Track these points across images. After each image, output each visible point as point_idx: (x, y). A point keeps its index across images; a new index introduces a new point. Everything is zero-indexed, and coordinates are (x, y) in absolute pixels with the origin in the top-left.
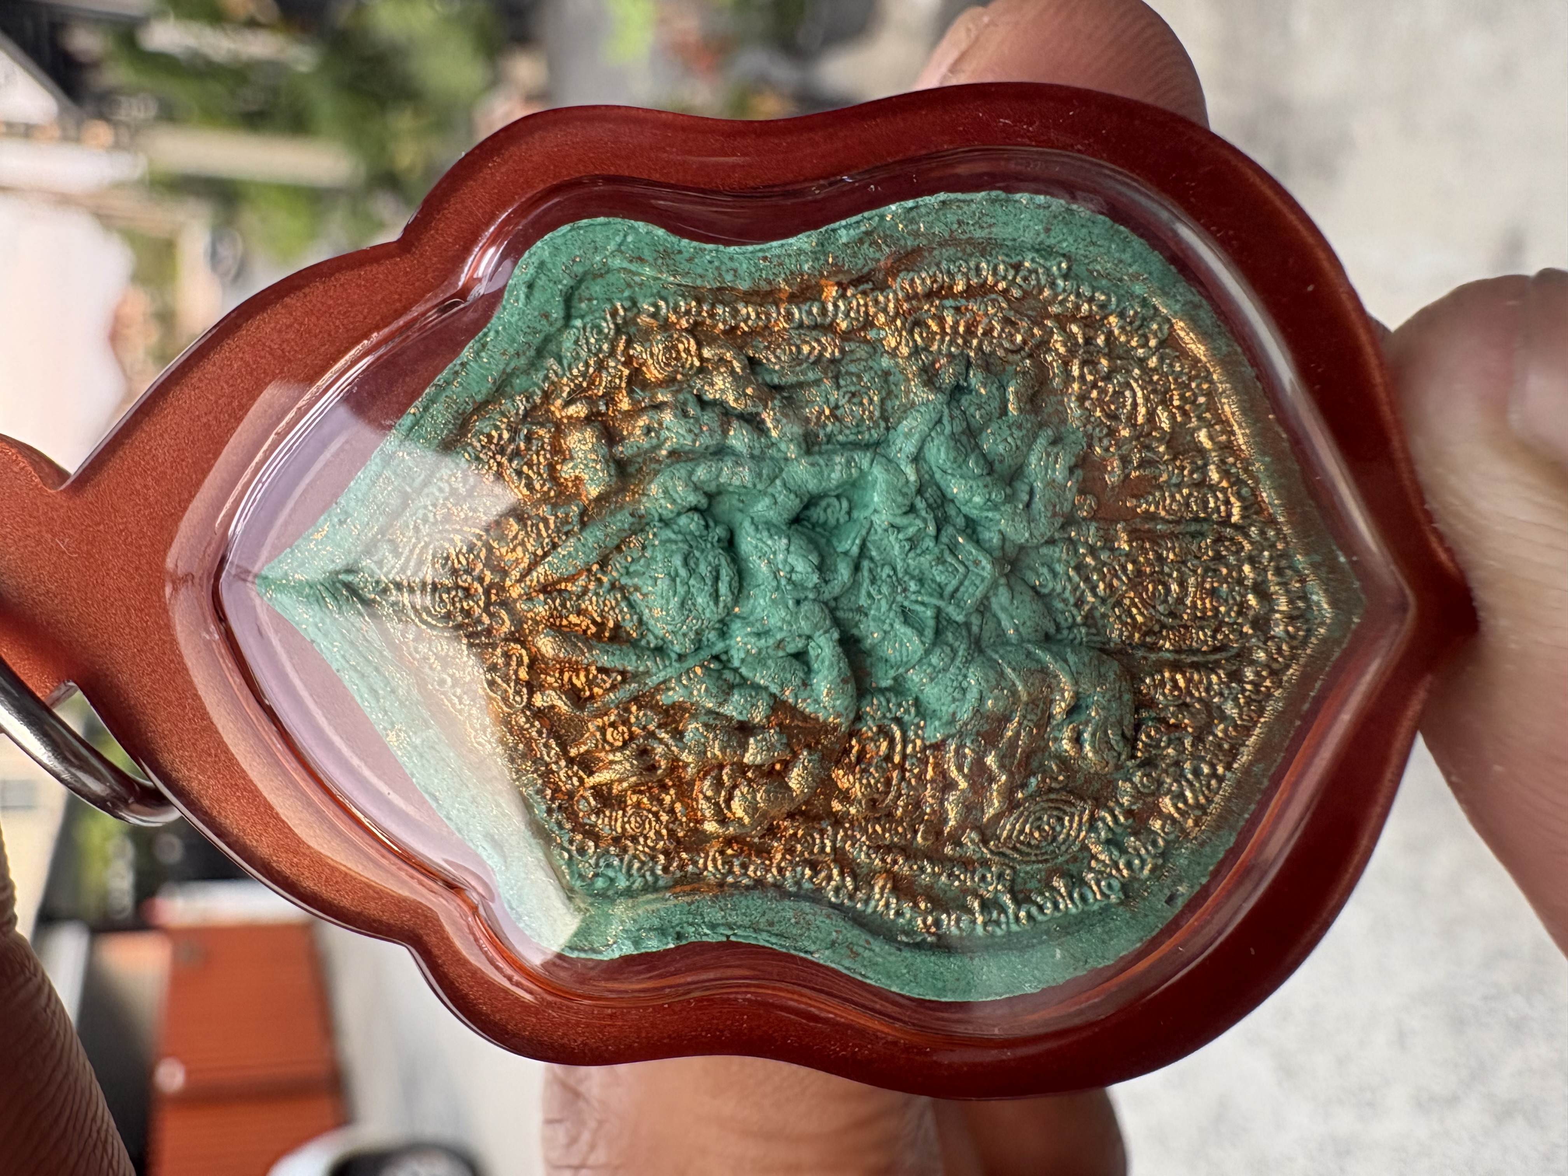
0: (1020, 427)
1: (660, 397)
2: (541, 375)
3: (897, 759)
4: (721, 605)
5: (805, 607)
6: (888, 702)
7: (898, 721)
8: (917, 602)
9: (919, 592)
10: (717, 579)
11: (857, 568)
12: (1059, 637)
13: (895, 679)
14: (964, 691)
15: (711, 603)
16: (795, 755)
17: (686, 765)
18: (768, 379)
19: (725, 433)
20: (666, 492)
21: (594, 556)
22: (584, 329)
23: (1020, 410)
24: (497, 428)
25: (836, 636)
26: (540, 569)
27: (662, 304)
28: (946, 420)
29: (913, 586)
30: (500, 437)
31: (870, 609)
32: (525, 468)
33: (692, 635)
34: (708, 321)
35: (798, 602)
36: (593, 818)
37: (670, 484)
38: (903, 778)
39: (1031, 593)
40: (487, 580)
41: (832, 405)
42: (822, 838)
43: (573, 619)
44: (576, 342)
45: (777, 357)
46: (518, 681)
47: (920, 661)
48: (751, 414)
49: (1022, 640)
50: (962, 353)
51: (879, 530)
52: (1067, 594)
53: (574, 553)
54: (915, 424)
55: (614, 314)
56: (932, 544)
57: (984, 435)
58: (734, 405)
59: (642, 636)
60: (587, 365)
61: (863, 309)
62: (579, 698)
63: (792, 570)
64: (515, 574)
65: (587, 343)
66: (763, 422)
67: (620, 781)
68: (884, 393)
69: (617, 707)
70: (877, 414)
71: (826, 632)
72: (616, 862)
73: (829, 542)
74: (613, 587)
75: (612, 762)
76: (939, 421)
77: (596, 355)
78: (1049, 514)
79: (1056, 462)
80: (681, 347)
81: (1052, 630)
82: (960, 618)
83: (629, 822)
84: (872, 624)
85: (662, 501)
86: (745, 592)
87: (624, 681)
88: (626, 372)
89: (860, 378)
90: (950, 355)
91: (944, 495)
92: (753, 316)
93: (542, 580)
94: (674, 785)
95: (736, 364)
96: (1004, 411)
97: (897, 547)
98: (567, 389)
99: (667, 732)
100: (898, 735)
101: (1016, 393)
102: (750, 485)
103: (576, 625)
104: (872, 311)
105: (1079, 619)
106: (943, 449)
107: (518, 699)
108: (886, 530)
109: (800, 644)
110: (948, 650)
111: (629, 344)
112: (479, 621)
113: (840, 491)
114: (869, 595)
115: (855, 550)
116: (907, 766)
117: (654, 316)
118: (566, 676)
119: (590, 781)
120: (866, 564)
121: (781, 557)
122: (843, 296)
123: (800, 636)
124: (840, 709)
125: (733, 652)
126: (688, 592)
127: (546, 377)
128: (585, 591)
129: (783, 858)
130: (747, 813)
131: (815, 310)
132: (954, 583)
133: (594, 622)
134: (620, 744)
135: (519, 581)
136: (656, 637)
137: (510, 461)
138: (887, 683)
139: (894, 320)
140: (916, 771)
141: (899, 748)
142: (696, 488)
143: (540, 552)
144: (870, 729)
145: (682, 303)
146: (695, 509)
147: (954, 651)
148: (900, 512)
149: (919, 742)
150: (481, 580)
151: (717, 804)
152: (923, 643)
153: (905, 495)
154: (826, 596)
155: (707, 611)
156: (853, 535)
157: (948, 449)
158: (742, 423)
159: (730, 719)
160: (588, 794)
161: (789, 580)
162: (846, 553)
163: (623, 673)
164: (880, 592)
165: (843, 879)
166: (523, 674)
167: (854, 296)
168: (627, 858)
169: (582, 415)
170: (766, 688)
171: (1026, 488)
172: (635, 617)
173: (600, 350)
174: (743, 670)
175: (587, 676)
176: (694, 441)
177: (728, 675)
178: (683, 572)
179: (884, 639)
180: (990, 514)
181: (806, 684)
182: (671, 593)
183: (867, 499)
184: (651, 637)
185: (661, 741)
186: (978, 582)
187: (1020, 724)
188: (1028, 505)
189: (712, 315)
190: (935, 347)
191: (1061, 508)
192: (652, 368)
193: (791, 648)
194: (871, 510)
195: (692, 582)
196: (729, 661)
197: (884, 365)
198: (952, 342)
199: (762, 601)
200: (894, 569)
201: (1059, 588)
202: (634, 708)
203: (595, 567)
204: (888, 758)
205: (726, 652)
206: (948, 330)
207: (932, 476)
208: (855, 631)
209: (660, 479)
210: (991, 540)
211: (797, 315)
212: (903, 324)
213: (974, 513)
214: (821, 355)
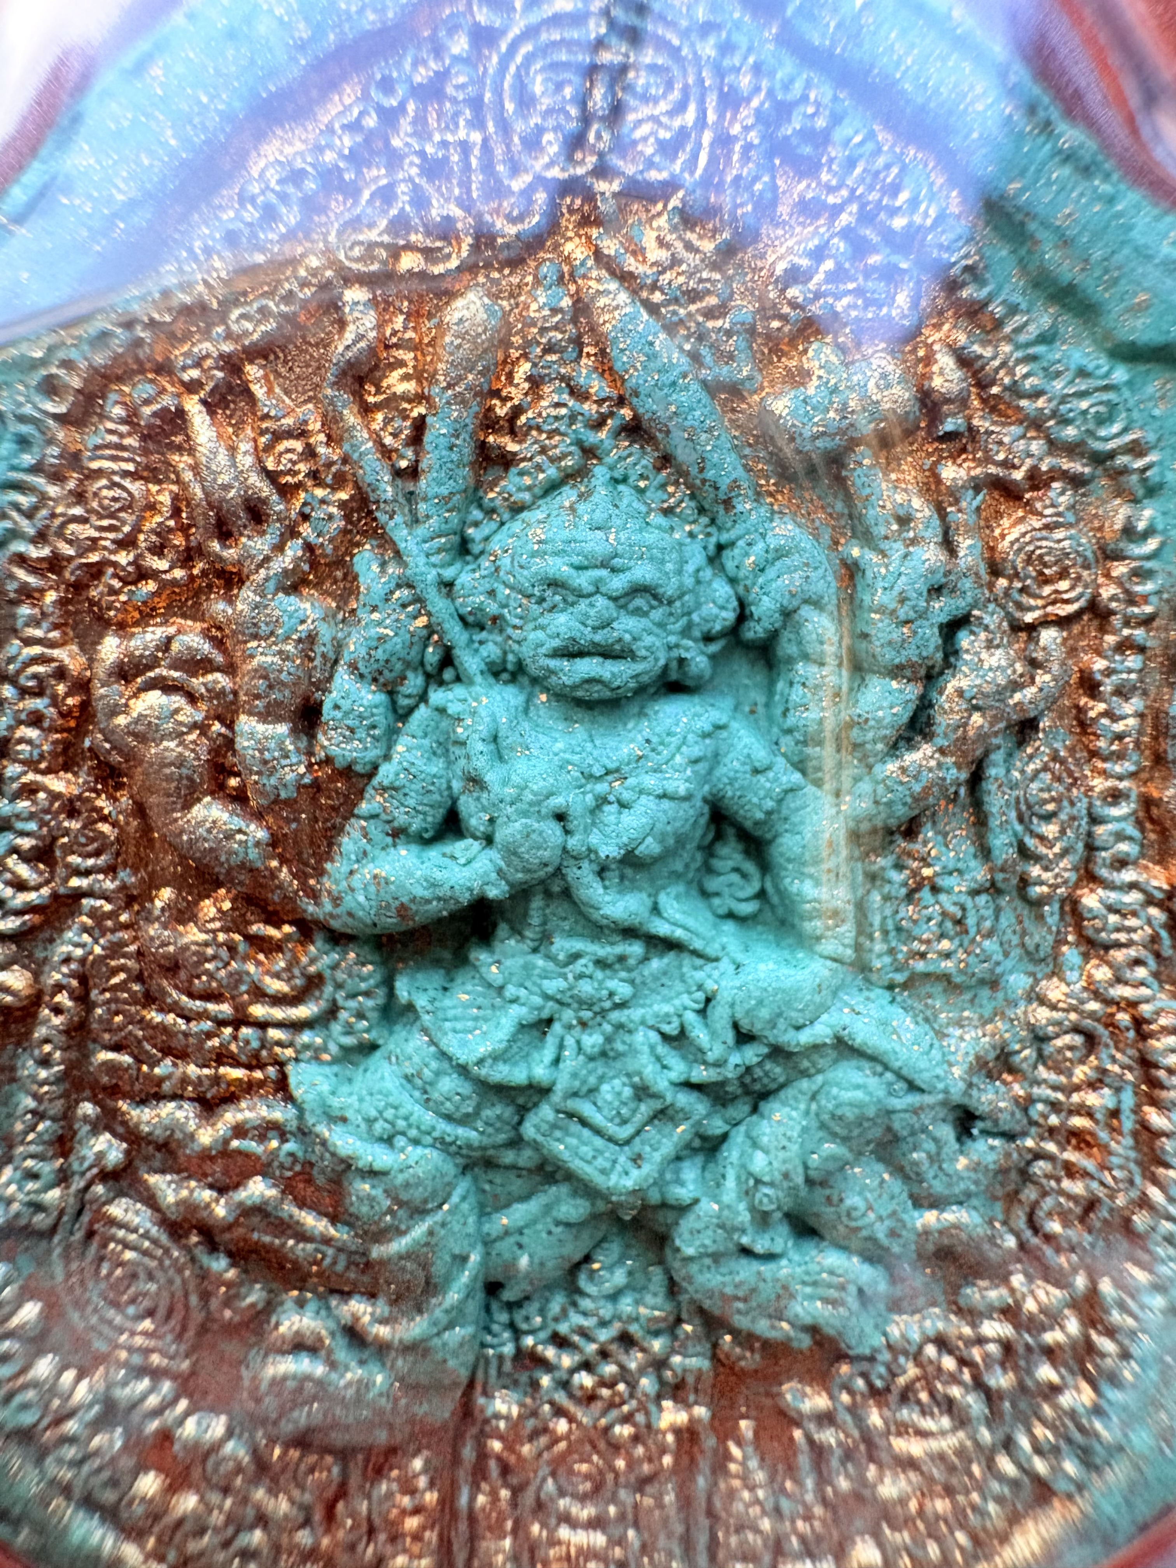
0: (893, 1234)
1: (965, 544)
2: (1016, 298)
3: (258, 1011)
4: (553, 663)
5: (552, 831)
6: (367, 994)
7: (332, 1012)
8: (561, 1047)
9: (580, 1050)
10: (607, 653)
11: (630, 932)
12: (495, 1306)
13: (410, 1007)
14: (388, 1141)
15: (556, 643)
16: (258, 816)
17: (231, 601)
18: (998, 757)
19: (896, 672)
20: (780, 553)
21: (648, 406)
22: (1106, 388)
23: (927, 1232)
24: (914, 203)
25: (493, 893)
26: (623, 297)
27: (1152, 544)
28: (913, 1099)
29: (592, 1040)
30: (894, 212)
31: (549, 957)
32: (829, 265)
33: (492, 608)
34: (1110, 639)
35: (560, 817)
36: (118, 411)
37: (796, 559)
38: (221, 1023)
39: (578, 1257)
40: (601, 186)
41: (942, 882)
42: (100, 870)
43: (524, 369)
44: (1082, 373)
45: (1037, 773)
46: (395, 253)
47: (443, 1055)
48: (930, 722)
49: (488, 1243)
50: (1033, 1123)
51: (699, 975)
52: (577, 1319)
53: (658, 364)
54: (907, 1037)
55: (1136, 449)
56: (674, 1075)
57: (879, 1167)
58: (950, 688)
59: (490, 512)
60: (1036, 394)
61: (1122, 937)
62: (361, 380)
63: (623, 805)
64: (610, 246)
65: (1082, 395)
66: (912, 746)
67: (195, 468)
68: (958, 980)
69: (345, 460)
70: (920, 966)
71: (500, 872)
72: (28, 459)
73: (676, 876)
74: (589, 452)
75: (232, 450)
76: (913, 1087)
77: (1054, 414)
78: (729, 1290)
79: (826, 1301)
80: (1064, 585)
81: (508, 1295)
82: (529, 1130)
83: (114, 485)
84: (520, 961)
85: (760, 546)
86: (579, 714)
87: (398, 473)
88: (1018, 475)
89: (989, 935)
90: (1030, 1100)
91: (765, 1095)
92: (1119, 727)
93: (602, 302)
94: (192, 578)
95: (1030, 692)
96: (920, 1202)
97: (667, 1008)
98: (988, 352)
99: (297, 560)
100: (302, 1012)
101: (956, 1226)
102: (791, 721)
103: (510, 376)
104: (1119, 956)
105: (529, 1341)
106: (859, 1095)
107: (357, 252)
108: (700, 987)
109: (476, 821)
110: (468, 1108)
111: (1076, 482)
112: (515, 169)
113: (775, 900)
114: (575, 957)
115: (662, 928)
116: (245, 1031)
117: (1129, 532)
118: (407, 356)
119: (193, 406)
120: (636, 949)
121: (650, 781)
122: (1150, 901)
123: (492, 821)
124: (349, 902)
125: (459, 691)
126: (581, 595)
127: (1013, 310)
128: (579, 394)
129: (54, 796)
130: (137, 721)
131: (1124, 847)
132: (598, 1119)
133: (517, 411)
134: (270, 465)
135: (598, 254)
136: (487, 539)
137: (846, 233)
138: (403, 989)
139: (1097, 995)
140: (233, 1047)
141: (278, 1013)
142: (787, 614)
143: (657, 297)
144: (313, 961)
145: (1149, 587)
146: (743, 616)
147: (465, 1120)
148: (738, 1016)
149: (289, 1052)
150: (602, 171)
151: (154, 663)
152: (480, 1062)
153: (772, 1024)
154: (572, 873)
155: (540, 634)
156: (691, 922)
157: (860, 1105)
158: (912, 707)
159: (322, 687)
160: (168, 401)
161: (602, 801)
162: (656, 910)
163: (413, 472)
164: (580, 976)
165: (18, 913)
166: (409, 262)
167: (1149, 922)
168: (39, 481)
169: (937, 382)
170: (387, 757)
171: (777, 1249)
172: (527, 496)
173: (1065, 422)
174: (422, 713)
175: (405, 398)
176: (881, 610)
177: (414, 682)
178: (618, 583)
179: (490, 986)
180: (730, 1183)
181: (398, 834)
182: (576, 560)
183: (760, 949)
184: (487, 528)
185: (279, 548)
186: (600, 1162)
187: (327, 1241)
188: (746, 1252)
189: (1124, 646)
190: (1043, 1072)
191: (739, 1312)
192: (1022, 528)
193: (467, 806)
194: (740, 957)
195: (601, 602)
196: (441, 683)
197: (1012, 978)
198: (1055, 1106)
199: (560, 745)
200: (622, 1005)
201: (586, 1304)
202: (343, 496)
203: (626, 413)
204: (259, 994)
205: (458, 679)
206: (1076, 1098)
207: (805, 1074)
208: (503, 930)
209: (806, 542)
210: (682, 1184)
211: (1115, 812)
212: (1092, 1015)
213: (732, 1153)
214: (1037, 858)
